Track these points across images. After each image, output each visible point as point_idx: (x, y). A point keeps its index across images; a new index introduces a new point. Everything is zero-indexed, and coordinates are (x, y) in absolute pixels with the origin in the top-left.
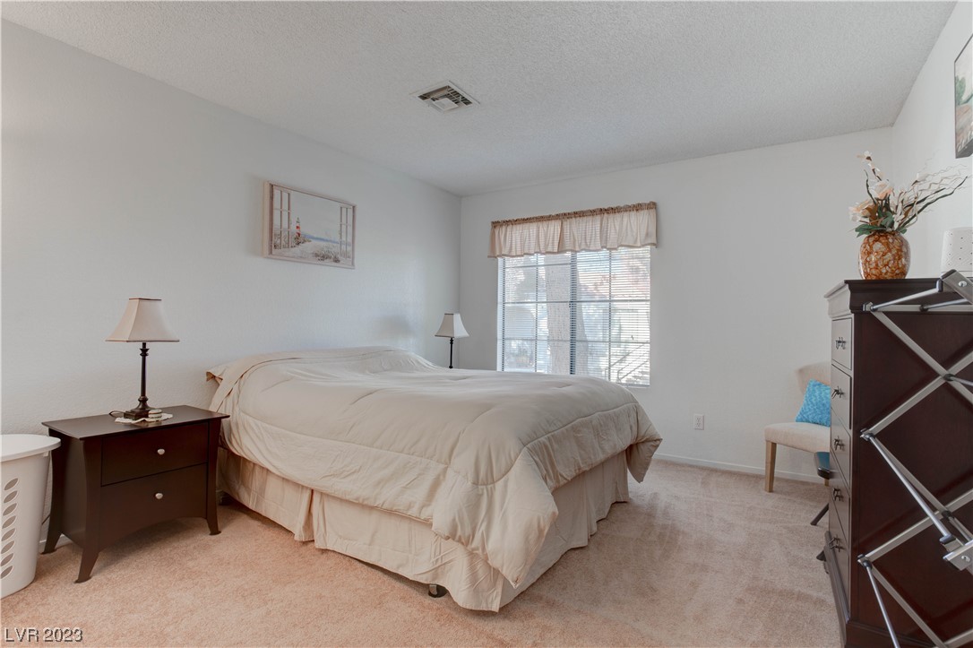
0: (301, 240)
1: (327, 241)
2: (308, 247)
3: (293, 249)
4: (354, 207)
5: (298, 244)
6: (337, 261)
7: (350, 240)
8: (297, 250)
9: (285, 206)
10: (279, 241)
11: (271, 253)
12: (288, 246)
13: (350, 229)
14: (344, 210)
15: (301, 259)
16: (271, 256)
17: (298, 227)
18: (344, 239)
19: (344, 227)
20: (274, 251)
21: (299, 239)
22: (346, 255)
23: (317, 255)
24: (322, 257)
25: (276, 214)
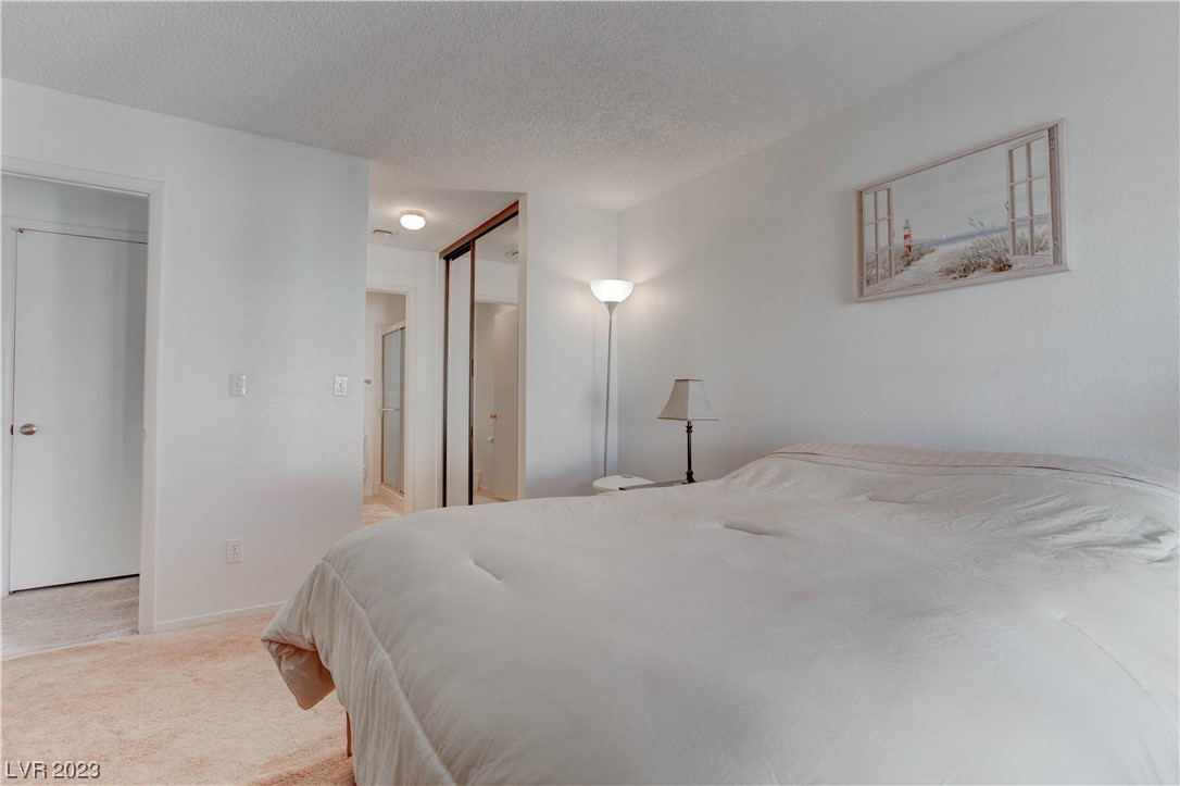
0: (914, 253)
1: (973, 236)
2: (929, 263)
3: (899, 277)
4: (1052, 133)
5: (909, 264)
6: (1002, 266)
7: (1042, 207)
8: (908, 275)
9: (883, 213)
10: (874, 271)
11: (861, 293)
12: (890, 274)
13: (1042, 186)
14: (1020, 154)
15: (917, 288)
16: (864, 299)
17: (906, 237)
18: (1022, 212)
19: (1021, 190)
20: (867, 290)
21: (909, 256)
22: (1032, 247)
23: (949, 271)
24: (965, 270)
25: (869, 231)
